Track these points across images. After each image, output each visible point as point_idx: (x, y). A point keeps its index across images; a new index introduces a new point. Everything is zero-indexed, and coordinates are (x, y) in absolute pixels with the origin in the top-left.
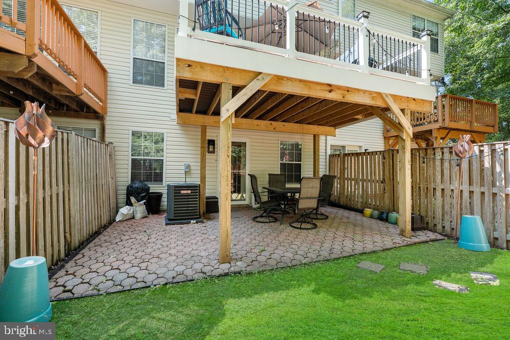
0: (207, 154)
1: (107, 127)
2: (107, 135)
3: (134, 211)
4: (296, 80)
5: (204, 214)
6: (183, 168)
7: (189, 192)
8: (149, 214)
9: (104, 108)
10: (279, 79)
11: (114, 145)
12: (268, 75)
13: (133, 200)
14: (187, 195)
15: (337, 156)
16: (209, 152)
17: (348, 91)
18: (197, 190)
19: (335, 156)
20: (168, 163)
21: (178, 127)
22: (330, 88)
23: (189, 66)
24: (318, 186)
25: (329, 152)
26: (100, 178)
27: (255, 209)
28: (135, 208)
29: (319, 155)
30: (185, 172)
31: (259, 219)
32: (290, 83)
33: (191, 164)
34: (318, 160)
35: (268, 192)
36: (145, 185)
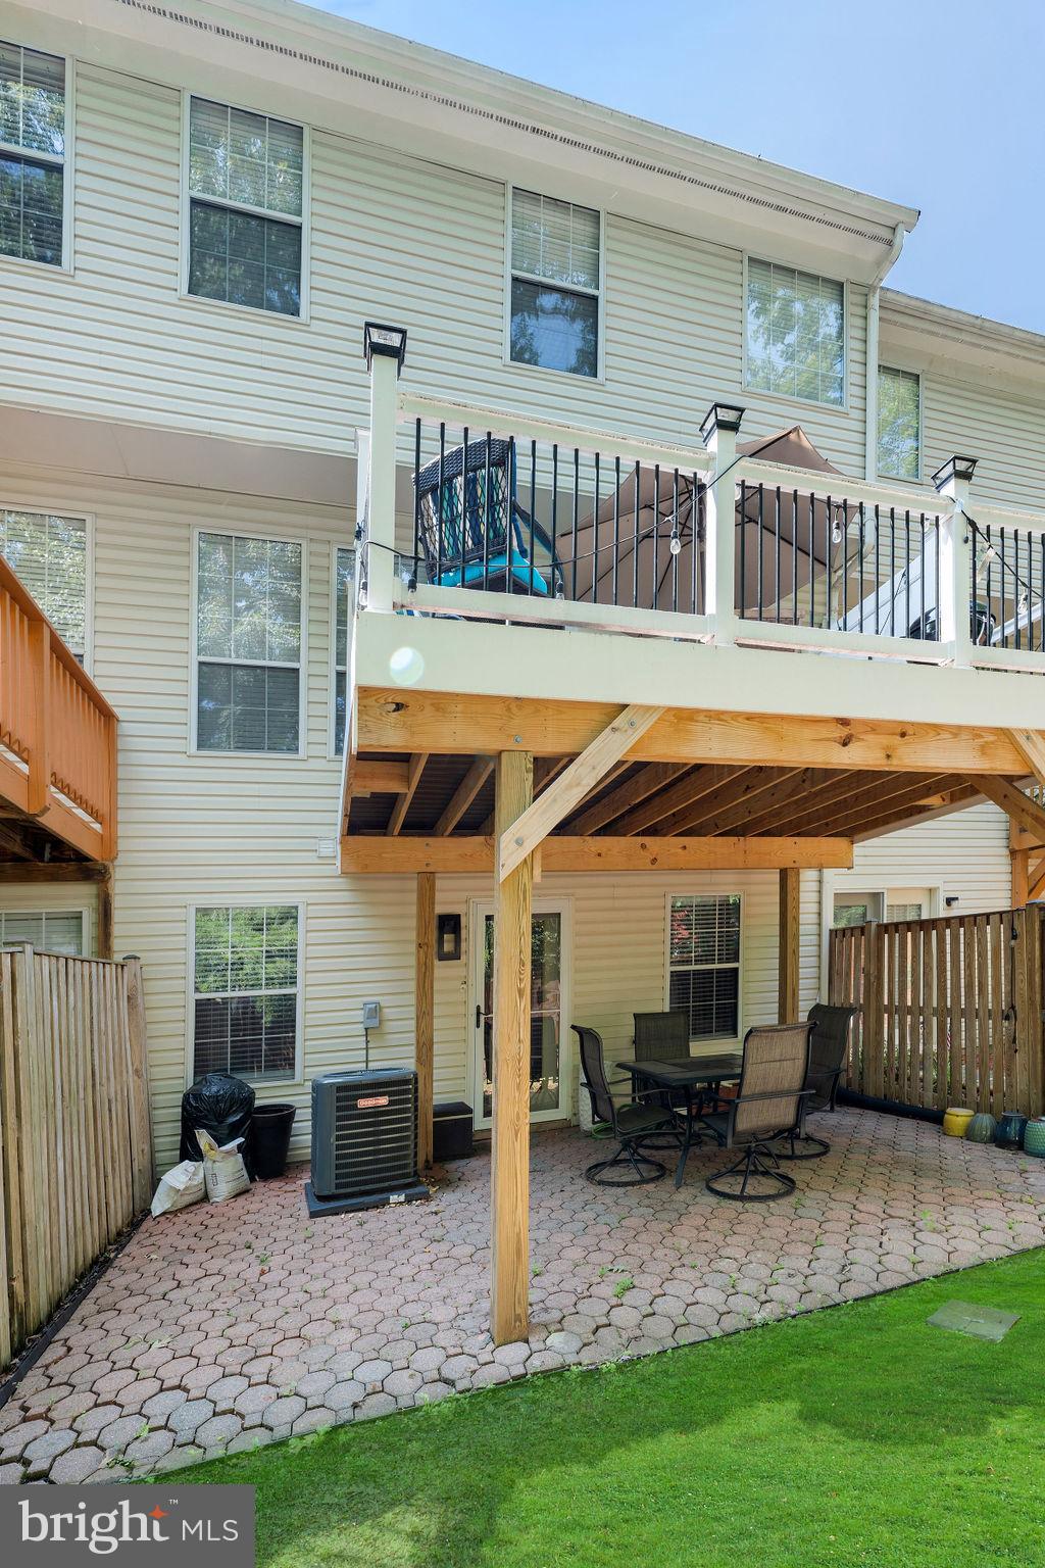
0: (436, 962)
1: (117, 902)
2: (117, 929)
3: (209, 1178)
4: (736, 716)
5: (428, 1166)
6: (360, 1015)
7: (383, 1101)
8: (252, 1180)
9: (109, 842)
10: (683, 718)
11: (142, 962)
12: (648, 709)
13: (204, 1139)
14: (376, 1112)
15: (858, 932)
16: (443, 957)
17: (903, 735)
18: (406, 1092)
19: (848, 933)
20: (313, 1005)
21: (342, 883)
22: (844, 731)
23: (399, 707)
24: (801, 1053)
25: (829, 923)
26: (104, 1080)
27: (588, 1135)
28: (209, 1164)
29: (796, 936)
30: (366, 1029)
31: (608, 1174)
32: (717, 728)
33: (383, 1001)
34: (796, 952)
35: (633, 1079)
36: (242, 1085)
